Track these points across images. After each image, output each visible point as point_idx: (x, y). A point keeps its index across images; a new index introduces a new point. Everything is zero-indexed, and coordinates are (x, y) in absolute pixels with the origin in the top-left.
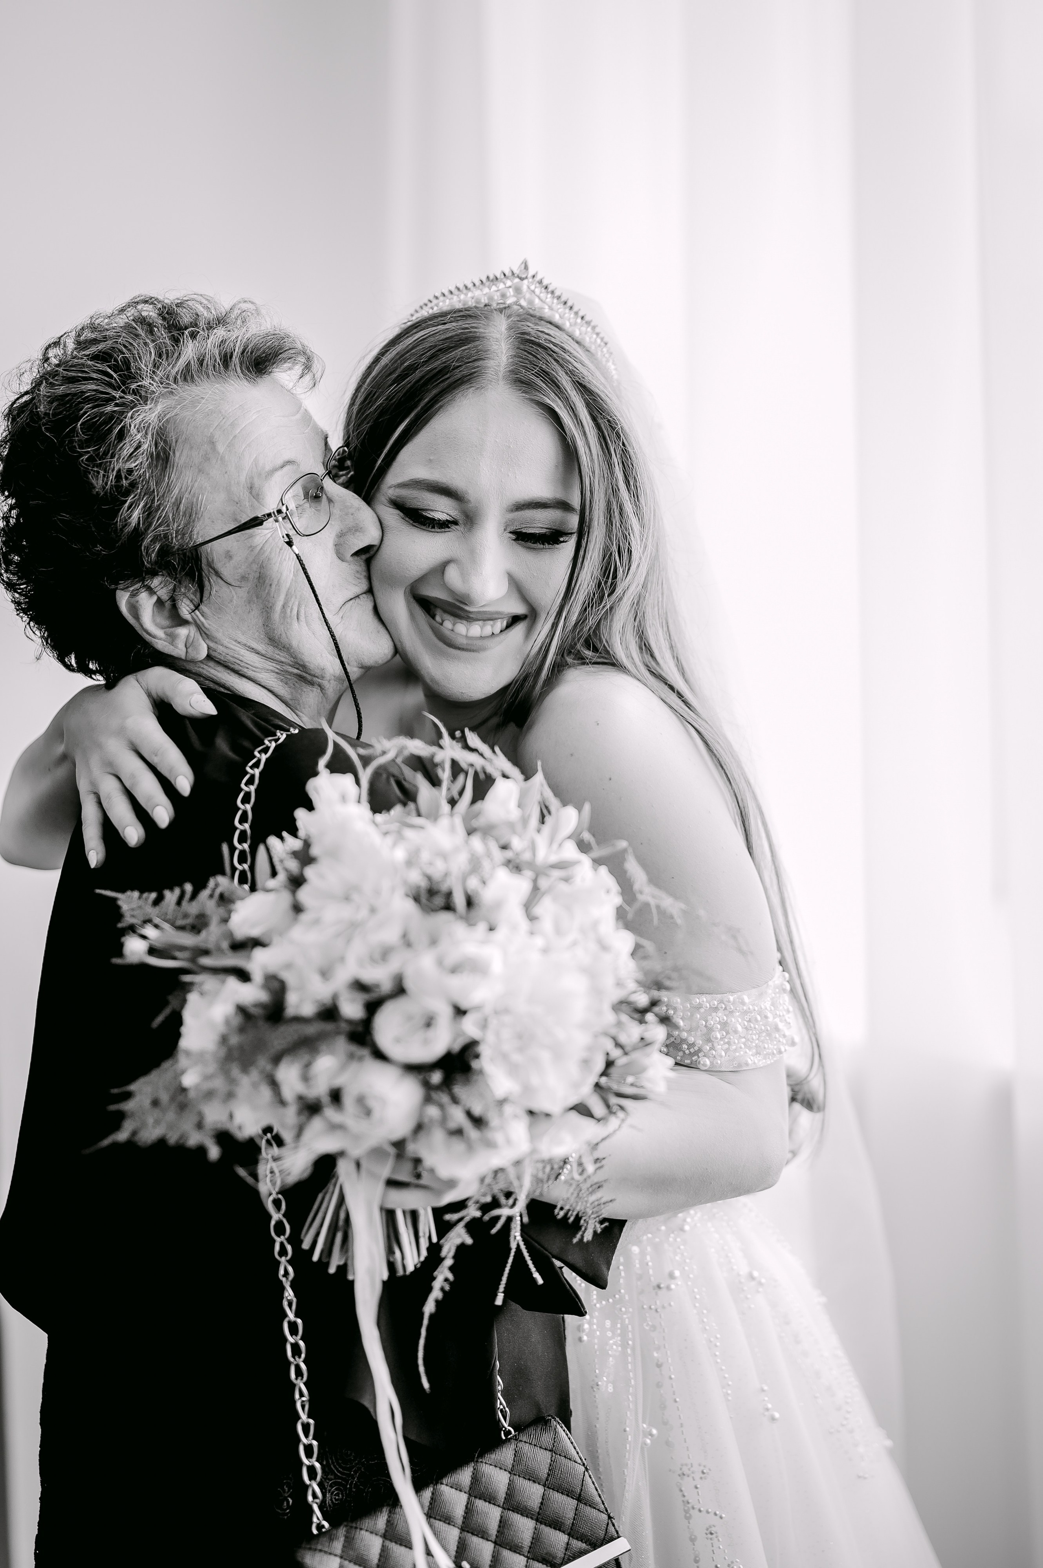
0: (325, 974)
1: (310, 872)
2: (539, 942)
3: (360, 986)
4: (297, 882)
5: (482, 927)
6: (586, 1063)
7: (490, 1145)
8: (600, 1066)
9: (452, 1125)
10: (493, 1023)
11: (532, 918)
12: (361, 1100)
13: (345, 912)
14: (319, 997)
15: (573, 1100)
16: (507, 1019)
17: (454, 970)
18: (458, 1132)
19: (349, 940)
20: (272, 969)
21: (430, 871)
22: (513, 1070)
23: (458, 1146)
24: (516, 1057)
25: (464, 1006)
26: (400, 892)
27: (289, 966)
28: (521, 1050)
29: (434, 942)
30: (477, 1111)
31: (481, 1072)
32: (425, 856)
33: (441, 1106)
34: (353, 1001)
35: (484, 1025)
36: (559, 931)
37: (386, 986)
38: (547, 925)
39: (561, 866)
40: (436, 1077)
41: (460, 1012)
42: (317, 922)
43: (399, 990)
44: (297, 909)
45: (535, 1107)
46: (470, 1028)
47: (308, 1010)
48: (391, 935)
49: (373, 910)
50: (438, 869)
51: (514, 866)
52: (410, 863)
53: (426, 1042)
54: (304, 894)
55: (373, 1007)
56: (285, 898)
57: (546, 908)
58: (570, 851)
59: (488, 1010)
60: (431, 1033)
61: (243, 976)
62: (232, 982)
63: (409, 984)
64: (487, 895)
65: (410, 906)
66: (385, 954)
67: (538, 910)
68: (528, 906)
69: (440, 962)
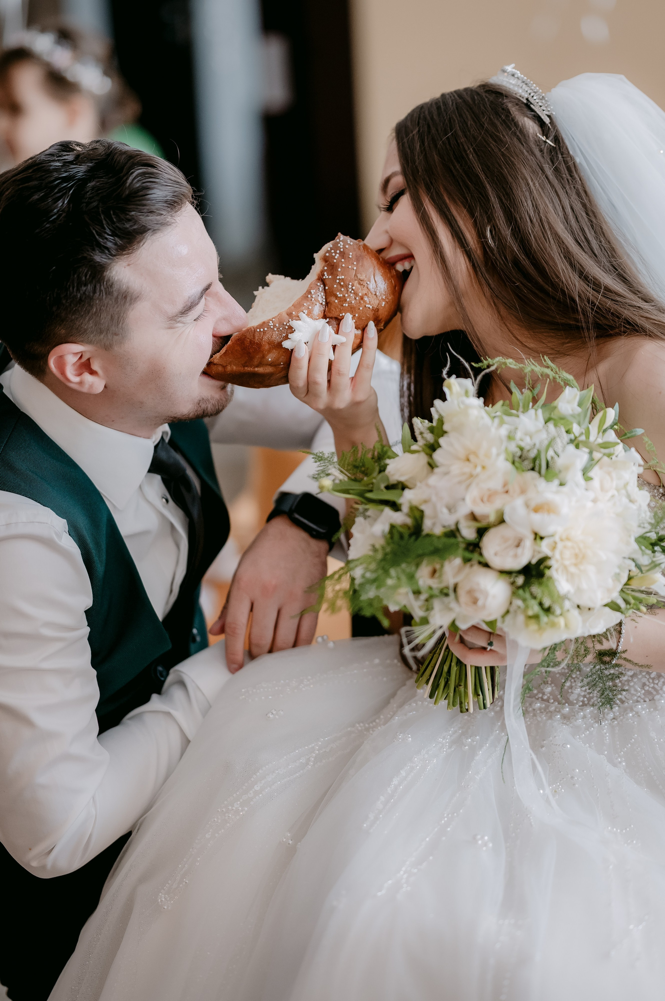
0: (451, 509)
1: (442, 441)
2: (591, 495)
3: (473, 517)
4: (433, 447)
5: (556, 482)
6: (617, 576)
7: (553, 625)
8: (624, 579)
9: (530, 613)
10: (560, 545)
11: (588, 479)
12: (470, 592)
13: (467, 468)
14: (446, 524)
15: (607, 600)
16: (569, 544)
17: (536, 510)
18: (536, 617)
19: (468, 486)
20: (415, 503)
21: (522, 444)
22: (571, 578)
23: (533, 626)
24: (573, 569)
25: (542, 534)
26: (502, 457)
27: (425, 502)
28: (576, 565)
29: (523, 491)
30: (547, 603)
31: (550, 578)
32: (519, 435)
33: (524, 600)
34: (469, 527)
35: (554, 548)
36: (602, 489)
37: (492, 518)
38: (596, 483)
39: (606, 445)
40: (520, 580)
41: (538, 537)
42: (447, 473)
43: (501, 521)
44: (432, 466)
45: (581, 603)
46: (545, 548)
47: (438, 531)
48: (496, 484)
49: (484, 468)
50: (527, 443)
51: (576, 443)
52: (510, 437)
53: (516, 556)
54: (438, 456)
55: (481, 532)
56: (423, 459)
57: (595, 473)
58: (611, 436)
59: (557, 538)
60: (519, 550)
61: (395, 507)
62: (388, 511)
63: (506, 518)
64: (560, 462)
65: (509, 465)
66: (490, 496)
67: (591, 474)
68: (585, 471)
69: (527, 505)
